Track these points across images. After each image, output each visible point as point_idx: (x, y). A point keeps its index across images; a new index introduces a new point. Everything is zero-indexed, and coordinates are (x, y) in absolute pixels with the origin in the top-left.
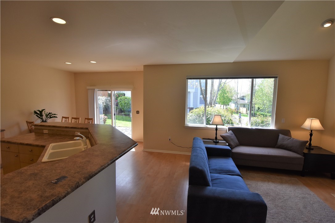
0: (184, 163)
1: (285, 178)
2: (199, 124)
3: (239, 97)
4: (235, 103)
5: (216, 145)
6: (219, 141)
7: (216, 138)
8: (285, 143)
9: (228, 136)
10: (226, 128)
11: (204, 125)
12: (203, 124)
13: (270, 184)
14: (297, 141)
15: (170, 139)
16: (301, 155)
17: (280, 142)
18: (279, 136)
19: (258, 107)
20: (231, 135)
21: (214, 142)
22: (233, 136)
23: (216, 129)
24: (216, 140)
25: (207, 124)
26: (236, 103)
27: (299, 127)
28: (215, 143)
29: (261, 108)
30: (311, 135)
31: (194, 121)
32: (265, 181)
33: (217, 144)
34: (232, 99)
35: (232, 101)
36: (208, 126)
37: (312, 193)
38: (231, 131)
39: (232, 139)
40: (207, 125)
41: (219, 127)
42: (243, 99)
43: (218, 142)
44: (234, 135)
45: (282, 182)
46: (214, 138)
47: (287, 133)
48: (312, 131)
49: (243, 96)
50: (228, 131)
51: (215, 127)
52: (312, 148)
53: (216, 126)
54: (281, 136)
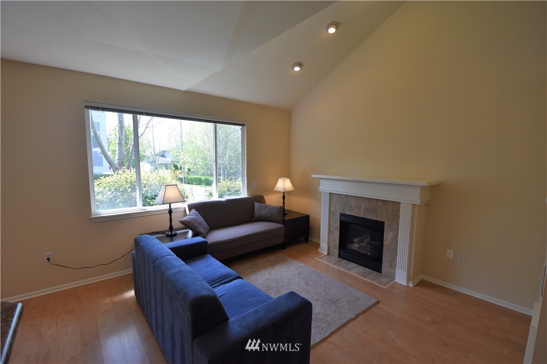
0: (108, 300)
1: (272, 257)
2: (125, 207)
3: (157, 151)
4: (151, 162)
5: (172, 241)
6: (178, 232)
7: (171, 228)
8: (263, 212)
9: (192, 219)
10: (184, 206)
11: (139, 208)
12: (135, 205)
13: (263, 271)
14: (275, 208)
15: (48, 259)
16: (281, 224)
17: (257, 213)
18: (254, 205)
19: (188, 169)
20: (196, 217)
21: (168, 236)
22: (200, 219)
23: (170, 211)
24: (171, 232)
25: (144, 205)
26: (153, 162)
27: (272, 190)
28: (169, 239)
29: (192, 170)
30: (284, 198)
31: (112, 203)
32: (256, 271)
33: (174, 238)
34: (144, 156)
35: (146, 159)
36: (149, 208)
37: (303, 265)
38: (193, 211)
39: (200, 224)
40: (144, 208)
41: (173, 206)
42: (163, 156)
43: (176, 235)
44: (200, 215)
45: (272, 265)
46: (167, 228)
47: (261, 199)
48: (284, 193)
49: (164, 152)
50: (190, 211)
51: (167, 207)
52: (286, 212)
53: (168, 205)
54: (257, 205)
